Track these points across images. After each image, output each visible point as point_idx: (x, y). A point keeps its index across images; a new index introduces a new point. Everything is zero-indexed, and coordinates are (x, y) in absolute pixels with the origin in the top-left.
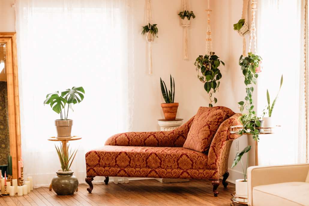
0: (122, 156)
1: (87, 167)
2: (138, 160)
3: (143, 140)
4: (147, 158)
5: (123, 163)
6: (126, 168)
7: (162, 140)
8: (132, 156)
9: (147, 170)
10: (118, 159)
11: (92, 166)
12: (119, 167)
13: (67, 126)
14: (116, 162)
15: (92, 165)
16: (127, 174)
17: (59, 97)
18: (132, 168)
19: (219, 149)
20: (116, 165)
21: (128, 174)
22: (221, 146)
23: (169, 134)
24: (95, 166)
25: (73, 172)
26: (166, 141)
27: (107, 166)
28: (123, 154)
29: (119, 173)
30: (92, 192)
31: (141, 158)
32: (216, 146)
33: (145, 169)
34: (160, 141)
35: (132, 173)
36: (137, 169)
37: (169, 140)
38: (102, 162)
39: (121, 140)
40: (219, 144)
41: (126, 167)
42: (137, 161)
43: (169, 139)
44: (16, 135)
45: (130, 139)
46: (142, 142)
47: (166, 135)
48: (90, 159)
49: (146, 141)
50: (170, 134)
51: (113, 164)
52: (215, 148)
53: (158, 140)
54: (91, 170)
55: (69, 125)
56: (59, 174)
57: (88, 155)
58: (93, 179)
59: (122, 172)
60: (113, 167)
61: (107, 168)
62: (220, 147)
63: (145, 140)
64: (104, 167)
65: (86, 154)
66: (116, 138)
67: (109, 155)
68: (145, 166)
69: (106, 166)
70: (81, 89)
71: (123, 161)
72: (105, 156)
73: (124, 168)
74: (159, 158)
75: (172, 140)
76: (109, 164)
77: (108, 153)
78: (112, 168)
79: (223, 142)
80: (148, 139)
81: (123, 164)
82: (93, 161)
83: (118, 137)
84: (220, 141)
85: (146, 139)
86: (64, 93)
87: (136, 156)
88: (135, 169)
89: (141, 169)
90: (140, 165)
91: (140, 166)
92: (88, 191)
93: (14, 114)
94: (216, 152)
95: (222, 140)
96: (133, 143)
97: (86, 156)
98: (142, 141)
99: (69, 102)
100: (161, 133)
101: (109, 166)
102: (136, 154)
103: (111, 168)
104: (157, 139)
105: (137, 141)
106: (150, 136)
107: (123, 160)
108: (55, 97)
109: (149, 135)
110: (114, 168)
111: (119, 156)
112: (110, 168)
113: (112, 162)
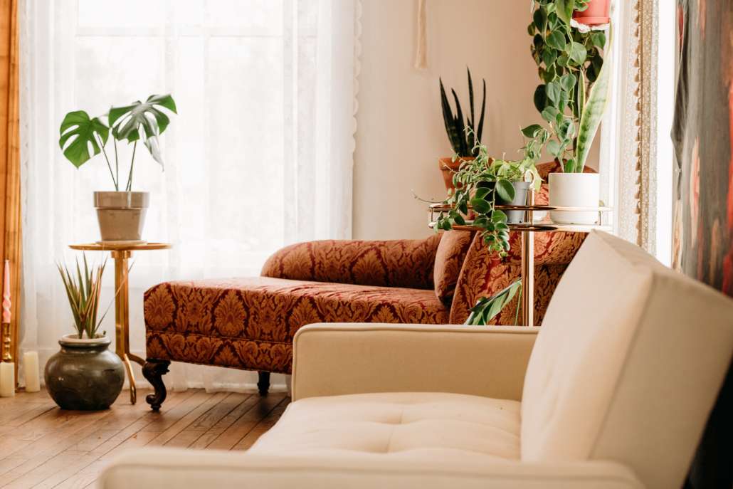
0: (229, 303)
1: (147, 332)
2: (268, 317)
3: (348, 265)
4: (289, 313)
5: (230, 324)
6: (236, 340)
7: (395, 266)
8: (253, 303)
9: (287, 350)
10: (218, 312)
11: (157, 330)
12: (220, 335)
13: (126, 209)
14: (213, 320)
15: (157, 326)
16: (237, 359)
17: (91, 122)
18: (252, 342)
19: (479, 292)
20: (213, 328)
21: (239, 360)
22: (483, 281)
23: (415, 249)
24: (165, 330)
25: (108, 342)
26: (405, 270)
27: (193, 331)
28: (232, 295)
29: (218, 353)
30: (161, 409)
31: (274, 310)
32: (469, 282)
33: (283, 346)
34: (390, 268)
35: (250, 356)
36: (265, 346)
37: (412, 268)
38: (180, 317)
39: (295, 264)
40: (478, 275)
41: (238, 337)
42: (265, 321)
43: (413, 263)
44: (5, 231)
45: (317, 261)
46: (345, 271)
47: (408, 251)
48: (153, 308)
49: (354, 269)
50: (418, 248)
51: (206, 326)
52: (465, 285)
53: (385, 266)
54: (155, 341)
55: (129, 206)
56: (65, 346)
57: (149, 295)
58: (168, 371)
59: (226, 353)
60: (207, 336)
61: (192, 338)
62: (481, 284)
63: (353, 264)
64: (186, 334)
65: (145, 293)
66: (285, 255)
67: (197, 299)
68: (284, 337)
69: (191, 332)
70: (167, 101)
71: (230, 319)
72: (190, 301)
73: (233, 341)
74: (318, 312)
75: (421, 265)
76: (197, 326)
77: (196, 290)
78: (204, 338)
79: (489, 267)
80: (360, 261)
81: (229, 326)
82: (161, 316)
83: (289, 252)
84: (480, 264)
85: (357, 260)
86: (115, 113)
87: (263, 304)
88: (258, 343)
89: (273, 344)
90: (271, 332)
91: (272, 337)
92: (150, 405)
93: (4, 171)
94: (469, 301)
95: (488, 261)
96: (323, 271)
97: (146, 298)
98: (344, 266)
99: (118, 136)
100: (397, 246)
101: (196, 333)
102: (264, 298)
103: (200, 337)
104: (382, 262)
105: (332, 267)
106: (366, 252)
107: (230, 316)
108: (78, 119)
109: (366, 249)
110: (208, 339)
111: (222, 303)
112: (198, 339)
113: (205, 318)
